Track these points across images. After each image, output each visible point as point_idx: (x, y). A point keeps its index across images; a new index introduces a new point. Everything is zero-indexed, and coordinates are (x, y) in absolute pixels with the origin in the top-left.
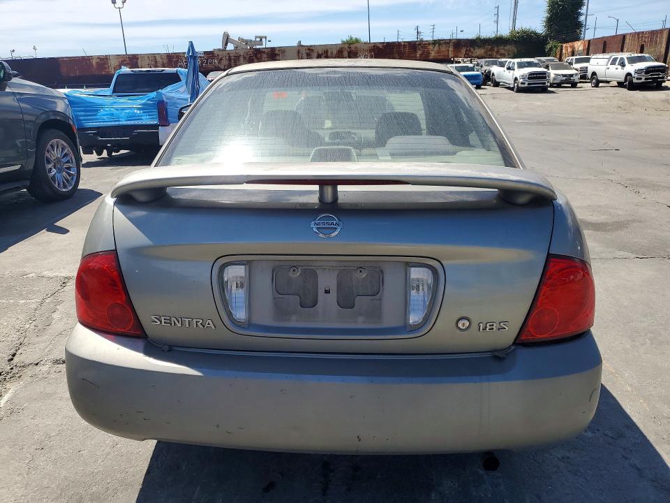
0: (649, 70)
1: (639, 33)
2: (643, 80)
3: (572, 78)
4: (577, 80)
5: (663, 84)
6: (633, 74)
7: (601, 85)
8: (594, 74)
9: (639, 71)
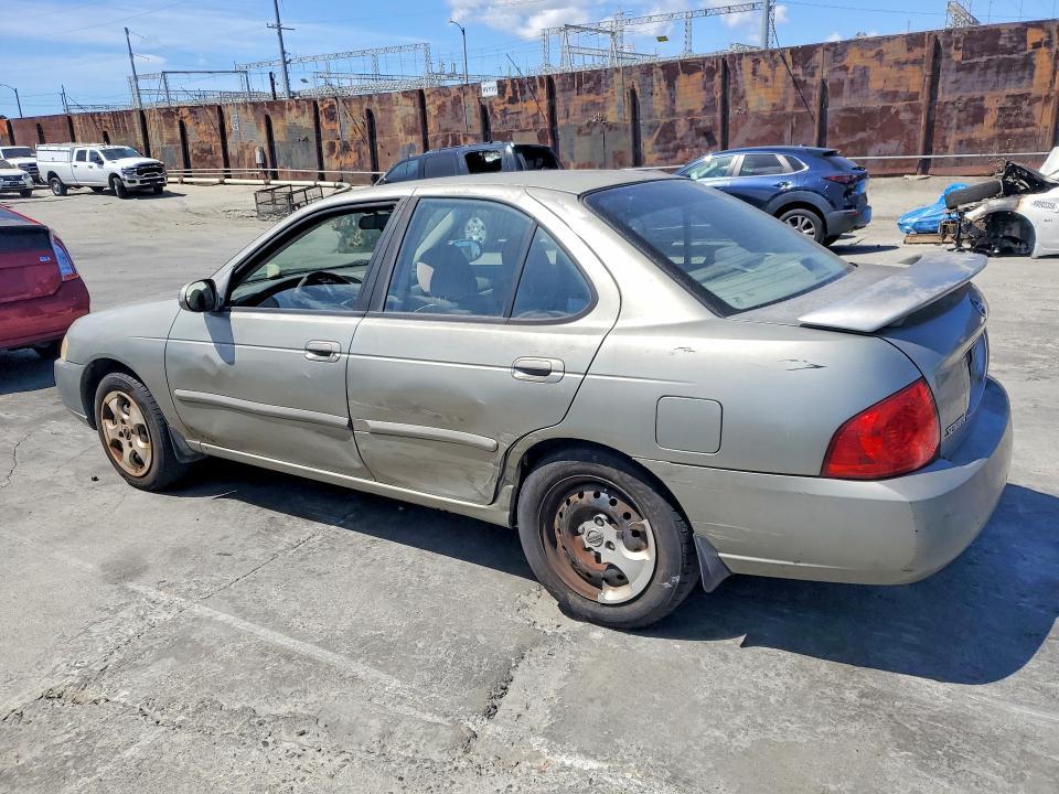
0: (141, 169)
1: (92, 115)
2: (138, 184)
3: (21, 182)
4: (30, 186)
5: (165, 189)
6: (120, 174)
7: (69, 191)
8: (52, 175)
9: (127, 171)
